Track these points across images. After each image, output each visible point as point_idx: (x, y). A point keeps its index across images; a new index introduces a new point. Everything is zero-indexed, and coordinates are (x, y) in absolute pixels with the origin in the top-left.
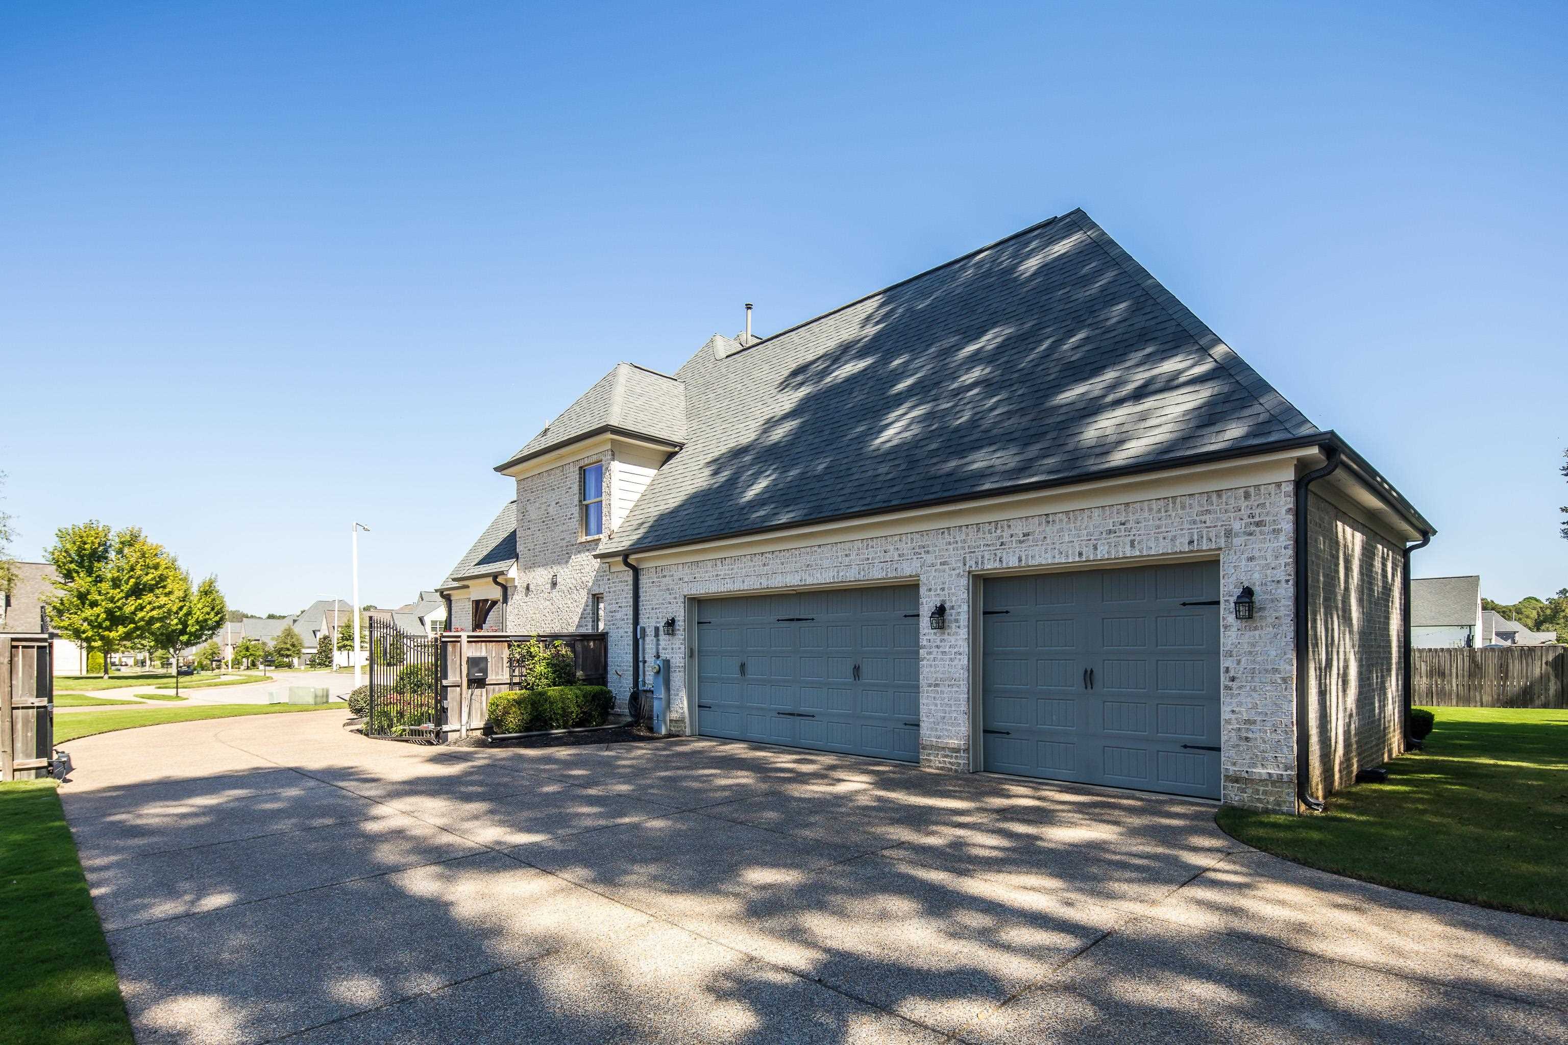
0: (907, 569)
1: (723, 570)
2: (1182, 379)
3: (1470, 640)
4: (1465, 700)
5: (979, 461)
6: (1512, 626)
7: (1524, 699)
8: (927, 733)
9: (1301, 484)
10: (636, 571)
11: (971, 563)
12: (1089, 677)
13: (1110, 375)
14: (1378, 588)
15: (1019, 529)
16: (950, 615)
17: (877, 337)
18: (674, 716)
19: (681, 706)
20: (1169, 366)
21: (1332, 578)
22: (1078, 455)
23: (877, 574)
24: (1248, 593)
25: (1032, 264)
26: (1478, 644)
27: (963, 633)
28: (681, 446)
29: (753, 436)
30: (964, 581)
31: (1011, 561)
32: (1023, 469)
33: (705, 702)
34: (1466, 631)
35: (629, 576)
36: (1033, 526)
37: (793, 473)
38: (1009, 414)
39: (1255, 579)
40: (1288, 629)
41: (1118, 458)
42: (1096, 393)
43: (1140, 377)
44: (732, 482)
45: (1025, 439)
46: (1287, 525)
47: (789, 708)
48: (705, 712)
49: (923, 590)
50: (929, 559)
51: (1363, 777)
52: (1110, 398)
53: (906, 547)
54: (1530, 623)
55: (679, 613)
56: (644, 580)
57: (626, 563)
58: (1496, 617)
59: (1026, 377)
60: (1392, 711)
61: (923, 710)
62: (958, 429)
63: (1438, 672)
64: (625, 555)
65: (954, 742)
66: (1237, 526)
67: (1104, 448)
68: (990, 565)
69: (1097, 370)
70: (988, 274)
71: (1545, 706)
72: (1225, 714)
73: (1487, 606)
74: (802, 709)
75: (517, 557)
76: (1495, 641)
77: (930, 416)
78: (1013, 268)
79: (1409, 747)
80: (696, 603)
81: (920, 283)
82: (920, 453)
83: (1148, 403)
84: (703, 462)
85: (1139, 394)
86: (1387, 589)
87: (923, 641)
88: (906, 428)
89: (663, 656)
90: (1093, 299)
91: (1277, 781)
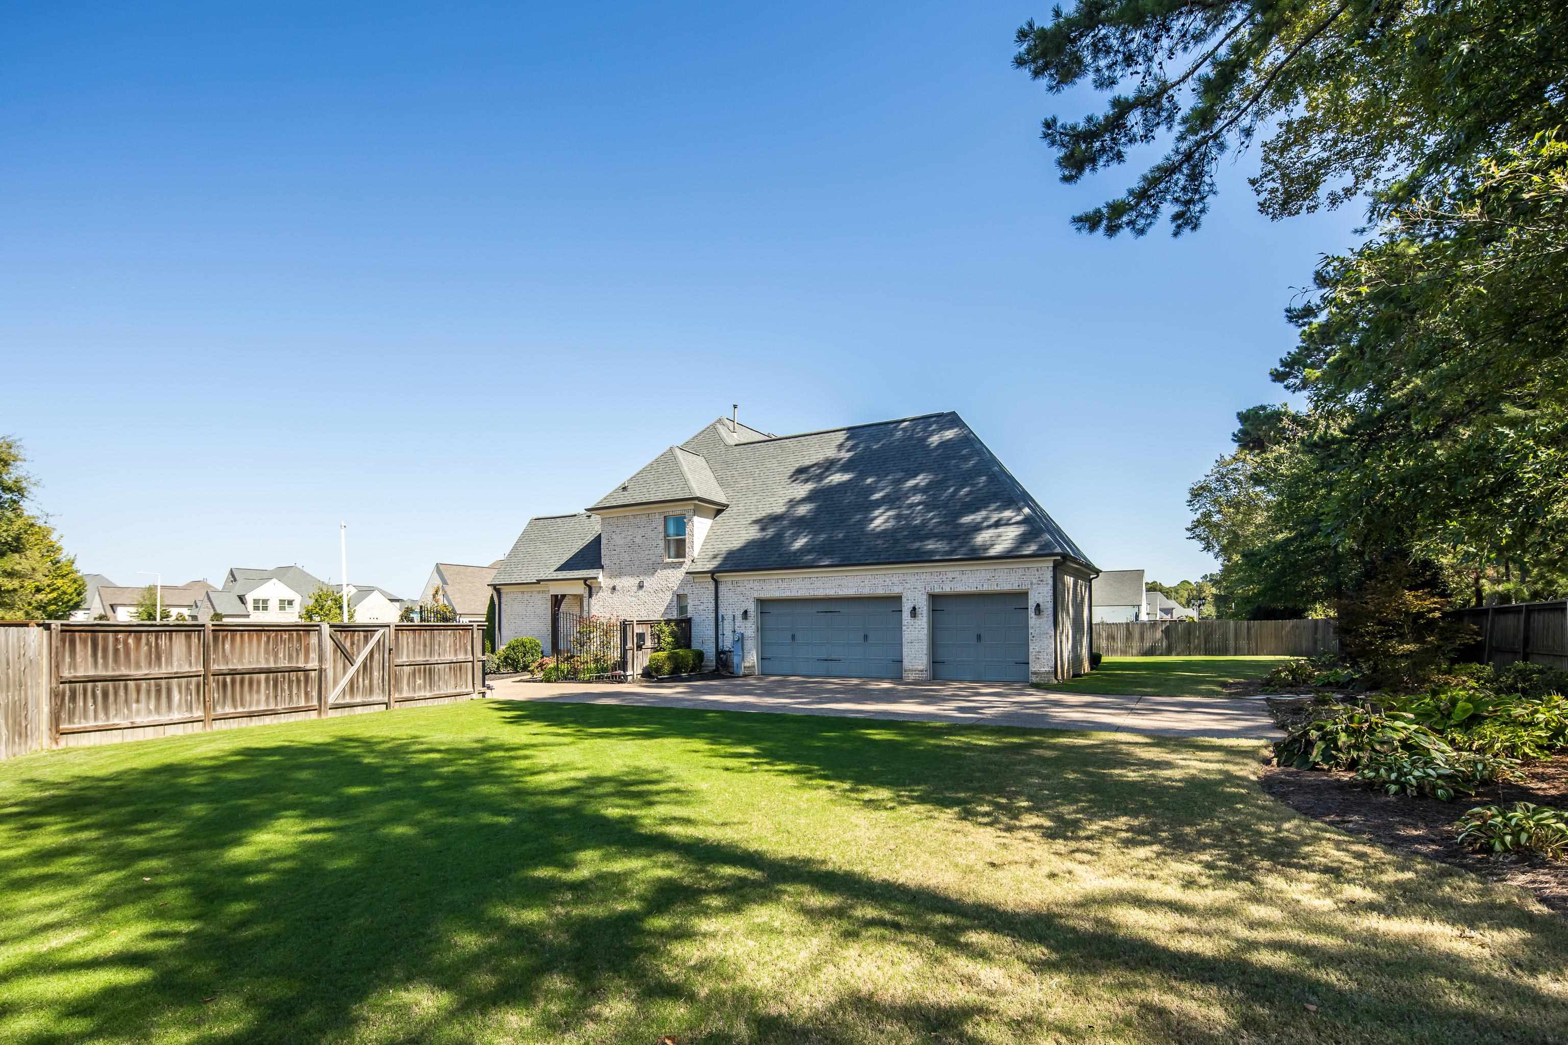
0: (896, 590)
1: (785, 585)
2: (1013, 521)
3: (1137, 616)
4: (1124, 653)
5: (931, 545)
6: (1171, 603)
7: (1151, 652)
8: (907, 664)
9: (1055, 568)
10: (717, 583)
11: (928, 589)
12: (979, 637)
13: (983, 513)
14: (1079, 599)
15: (950, 576)
16: (918, 611)
17: (851, 460)
18: (747, 664)
19: (752, 659)
20: (1007, 514)
21: (1063, 598)
22: (974, 550)
23: (880, 591)
24: (1038, 605)
25: (935, 440)
26: (1144, 617)
27: (925, 619)
28: (727, 506)
29: (784, 509)
30: (925, 597)
31: (947, 589)
32: (951, 552)
33: (765, 656)
34: (1136, 609)
35: (712, 586)
36: (956, 575)
37: (823, 536)
38: (940, 523)
39: (1040, 601)
40: (1051, 618)
41: (992, 552)
42: (979, 520)
43: (995, 517)
44: (779, 536)
45: (950, 538)
46: (1051, 582)
47: (825, 657)
48: (766, 662)
49: (904, 600)
50: (908, 586)
51: (1074, 676)
52: (985, 524)
53: (895, 580)
54: (1184, 601)
55: (752, 608)
56: (722, 588)
57: (713, 578)
58: (1160, 596)
59: (945, 505)
60: (1085, 652)
61: (905, 654)
62: (916, 526)
63: (1111, 638)
64: (712, 573)
65: (921, 668)
66: (1034, 581)
67: (986, 548)
68: (937, 590)
69: (978, 509)
70: (911, 438)
71: (1161, 655)
72: (1031, 650)
73: (1153, 588)
74: (833, 657)
75: (602, 567)
76: (1159, 616)
77: (898, 517)
78: (925, 439)
79: (1092, 669)
80: (762, 603)
81: (870, 430)
82: (899, 536)
83: (1001, 530)
84: (750, 520)
85: (997, 524)
86: (1083, 598)
87: (905, 623)
88: (886, 521)
89: (738, 630)
90: (969, 470)
91: (1048, 673)
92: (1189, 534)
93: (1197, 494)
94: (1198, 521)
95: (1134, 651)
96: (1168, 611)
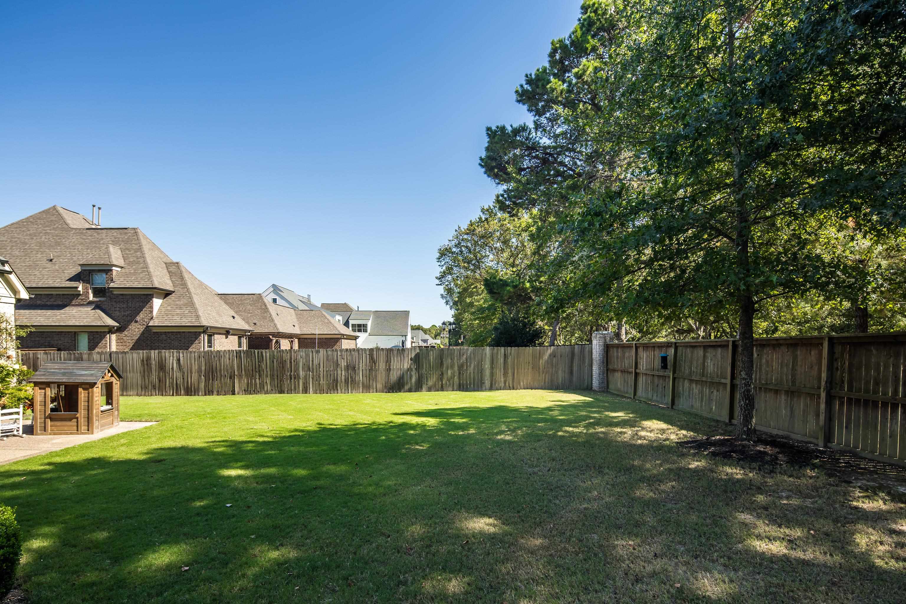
3: (403, 343)
6: (427, 337)
26: (408, 345)
34: (402, 338)
54: (433, 336)
58: (420, 333)
73: (416, 328)
76: (418, 344)
92: (438, 282)
93: (443, 253)
94: (444, 272)
95: (379, 386)
96: (425, 341)
